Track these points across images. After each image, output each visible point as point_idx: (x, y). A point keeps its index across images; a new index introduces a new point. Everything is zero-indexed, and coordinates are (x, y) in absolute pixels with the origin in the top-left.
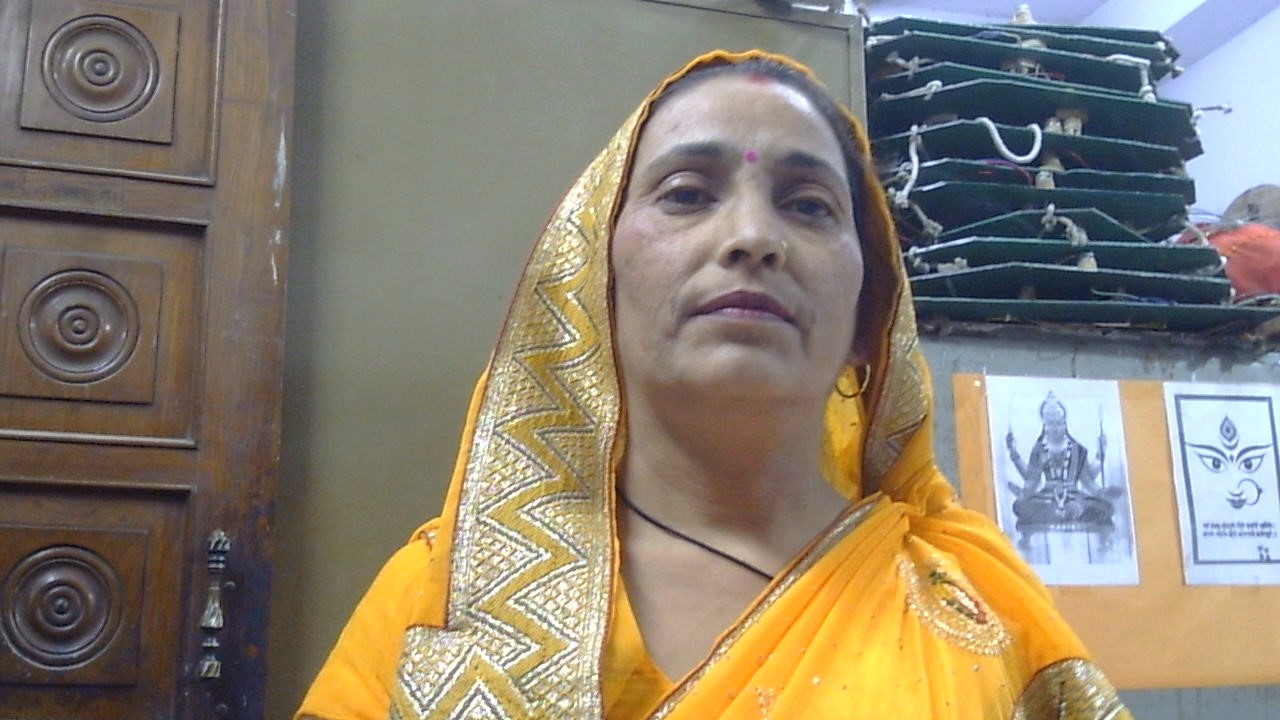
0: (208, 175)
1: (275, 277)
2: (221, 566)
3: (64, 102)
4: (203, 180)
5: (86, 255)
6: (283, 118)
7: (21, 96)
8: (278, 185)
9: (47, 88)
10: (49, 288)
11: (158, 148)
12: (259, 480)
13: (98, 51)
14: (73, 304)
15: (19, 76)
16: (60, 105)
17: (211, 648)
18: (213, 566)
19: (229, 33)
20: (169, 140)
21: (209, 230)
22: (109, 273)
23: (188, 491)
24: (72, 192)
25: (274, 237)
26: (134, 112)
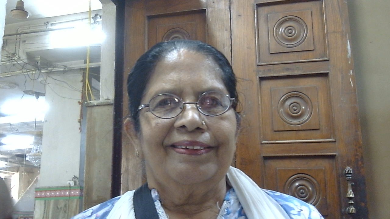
0: (327, 57)
1: (352, 85)
2: (350, 178)
3: (281, 43)
4: (326, 59)
5: (294, 87)
6: (347, 35)
7: (269, 44)
8: (349, 56)
9: (276, 41)
10: (285, 98)
11: (310, 52)
12: (357, 150)
13: (289, 27)
14: (292, 102)
15: (267, 39)
16: (280, 45)
17: (352, 204)
18: (348, 178)
19: (327, 12)
20: (313, 49)
21: (330, 74)
22: (301, 92)
23: (335, 155)
24: (288, 69)
25: (350, 72)
26: (302, 42)
